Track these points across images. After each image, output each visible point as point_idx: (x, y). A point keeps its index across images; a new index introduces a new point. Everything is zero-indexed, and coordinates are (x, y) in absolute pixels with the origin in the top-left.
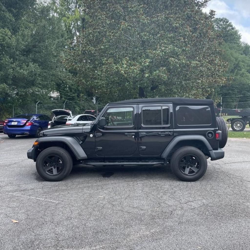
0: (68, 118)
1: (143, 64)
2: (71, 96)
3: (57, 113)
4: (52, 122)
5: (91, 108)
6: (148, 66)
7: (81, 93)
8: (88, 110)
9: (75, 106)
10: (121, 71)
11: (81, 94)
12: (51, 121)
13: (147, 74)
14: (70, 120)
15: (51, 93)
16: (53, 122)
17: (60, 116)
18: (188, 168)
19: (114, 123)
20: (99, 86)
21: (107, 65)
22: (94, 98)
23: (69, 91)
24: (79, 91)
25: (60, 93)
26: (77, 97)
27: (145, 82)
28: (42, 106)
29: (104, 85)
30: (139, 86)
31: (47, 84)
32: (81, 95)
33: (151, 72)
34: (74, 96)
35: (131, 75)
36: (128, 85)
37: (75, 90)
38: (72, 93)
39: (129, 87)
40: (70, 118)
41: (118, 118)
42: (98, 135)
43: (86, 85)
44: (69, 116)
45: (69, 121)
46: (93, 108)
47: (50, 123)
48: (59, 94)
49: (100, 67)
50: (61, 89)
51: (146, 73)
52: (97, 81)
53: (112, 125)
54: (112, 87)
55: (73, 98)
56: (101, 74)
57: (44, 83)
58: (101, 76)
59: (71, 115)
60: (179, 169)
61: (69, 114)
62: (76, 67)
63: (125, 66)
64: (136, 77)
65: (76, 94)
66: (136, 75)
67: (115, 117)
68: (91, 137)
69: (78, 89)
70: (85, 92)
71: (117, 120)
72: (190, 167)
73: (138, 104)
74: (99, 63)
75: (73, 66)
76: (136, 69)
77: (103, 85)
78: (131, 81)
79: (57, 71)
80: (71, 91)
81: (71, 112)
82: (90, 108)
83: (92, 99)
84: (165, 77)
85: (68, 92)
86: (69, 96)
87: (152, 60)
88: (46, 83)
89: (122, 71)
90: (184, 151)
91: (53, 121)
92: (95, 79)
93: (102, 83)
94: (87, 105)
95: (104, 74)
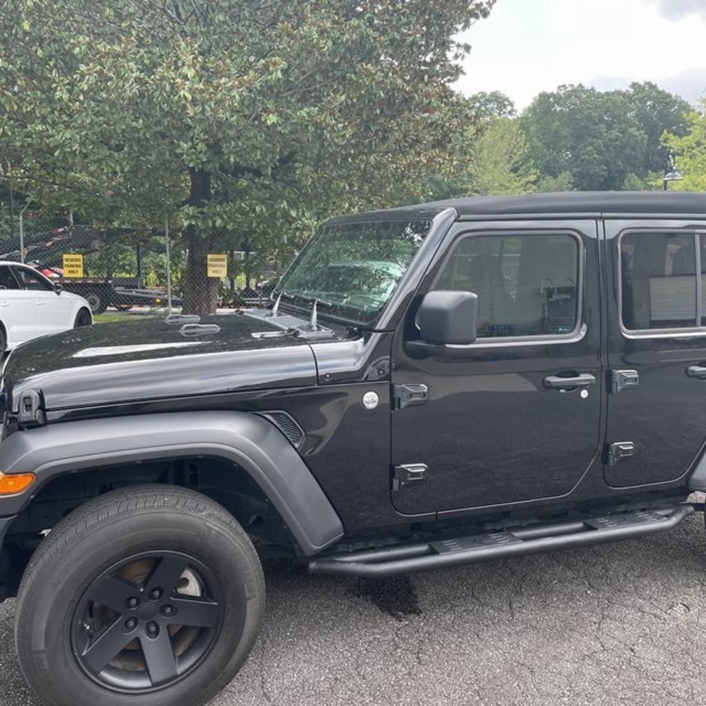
13: (271, 116)
36: (187, 152)
39: (190, 161)
42: (410, 395)
51: (269, 112)
73: (600, 218)
76: (238, 90)
89: (182, 93)
95: (82, 102)
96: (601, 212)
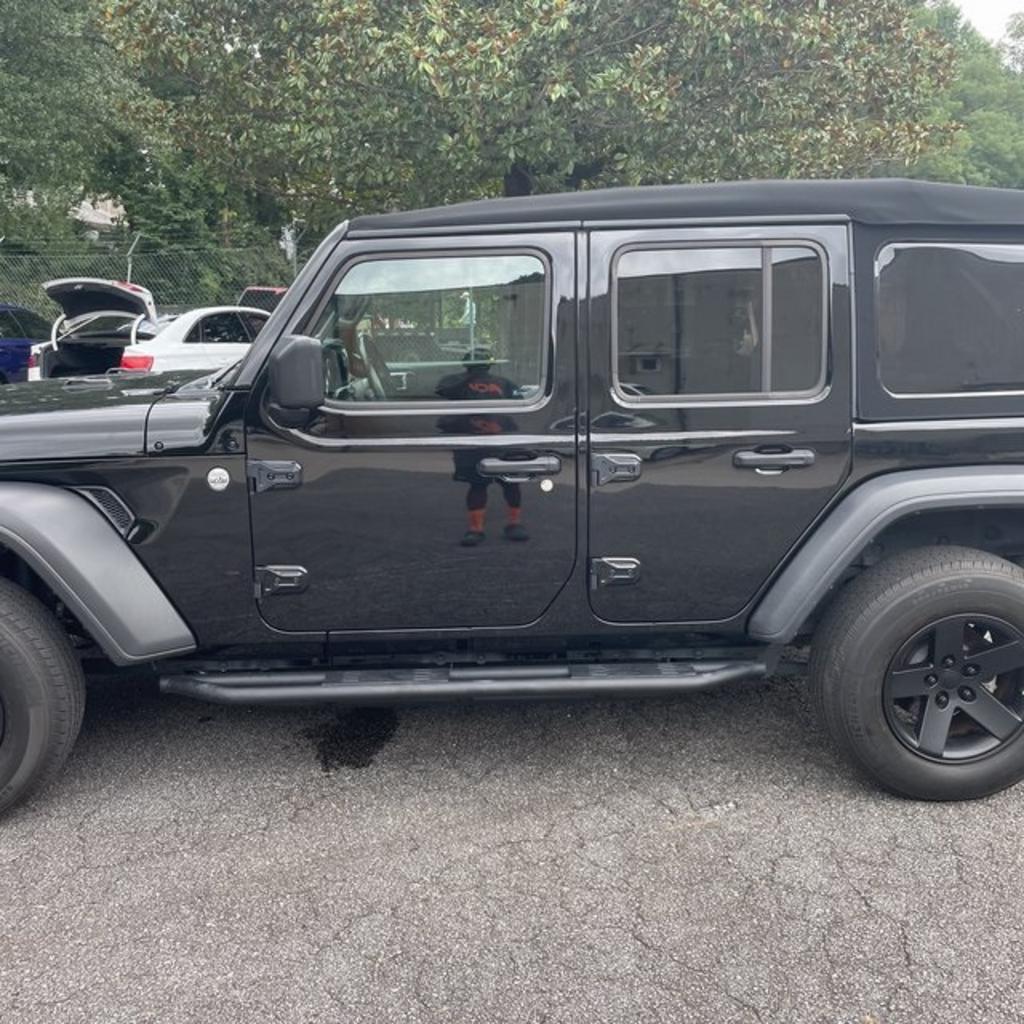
0: (137, 324)
1: (535, 26)
2: (176, 217)
3: (73, 301)
4: (51, 347)
5: (275, 275)
6: (565, 40)
7: (222, 208)
8: (259, 285)
9: (200, 267)
10: (418, 59)
11: (226, 210)
12: (44, 345)
13: (557, 87)
14: (148, 337)
15: (86, 203)
16: (56, 348)
17: (95, 316)
18: (942, 704)
19: (390, 365)
20: (299, 154)
21: (338, 33)
22: (288, 234)
23: (166, 195)
24: (212, 195)
25: (128, 203)
26: (206, 226)
27: (545, 128)
28: (41, 268)
29: (328, 152)
30: (512, 155)
31: (38, 150)
32: (227, 215)
33: (578, 79)
34: (192, 221)
35: (474, 87)
36: (452, 149)
37: (195, 193)
38: (181, 204)
39: (457, 161)
40: (146, 329)
41: (403, 326)
42: (272, 475)
43: (233, 151)
44: (139, 314)
45: (144, 343)
46: (282, 279)
47: (37, 355)
48: (121, 209)
49: (301, 49)
50: (129, 187)
51: (554, 82)
52: (287, 128)
53: (378, 398)
54: (369, 161)
55: (188, 230)
56: (307, 88)
57: (24, 141)
58: (308, 101)
59: (152, 309)
60: (882, 720)
61: (136, 306)
62: (170, 51)
63: (439, 35)
64: (501, 104)
65: (201, 211)
66: (502, 93)
67: (387, 320)
68: (219, 486)
69: (206, 186)
70: (242, 203)
71: (396, 334)
72: (955, 702)
73: (581, 229)
74: (295, 29)
75: (157, 45)
76: (501, 53)
77: (323, 150)
78: (470, 123)
79: (89, 85)
80: (176, 195)
81: (146, 296)
82: (270, 276)
83: (279, 235)
84: (657, 101)
85: (164, 203)
86: (168, 219)
87: (584, 6)
88: (33, 142)
89: (421, 66)
90: (928, 590)
91: (53, 342)
92: (278, 116)
93: (316, 141)
94: (255, 264)
95: (323, 89)
96: (582, 220)
